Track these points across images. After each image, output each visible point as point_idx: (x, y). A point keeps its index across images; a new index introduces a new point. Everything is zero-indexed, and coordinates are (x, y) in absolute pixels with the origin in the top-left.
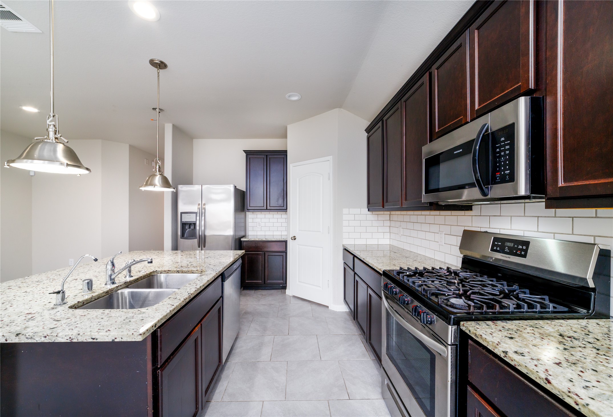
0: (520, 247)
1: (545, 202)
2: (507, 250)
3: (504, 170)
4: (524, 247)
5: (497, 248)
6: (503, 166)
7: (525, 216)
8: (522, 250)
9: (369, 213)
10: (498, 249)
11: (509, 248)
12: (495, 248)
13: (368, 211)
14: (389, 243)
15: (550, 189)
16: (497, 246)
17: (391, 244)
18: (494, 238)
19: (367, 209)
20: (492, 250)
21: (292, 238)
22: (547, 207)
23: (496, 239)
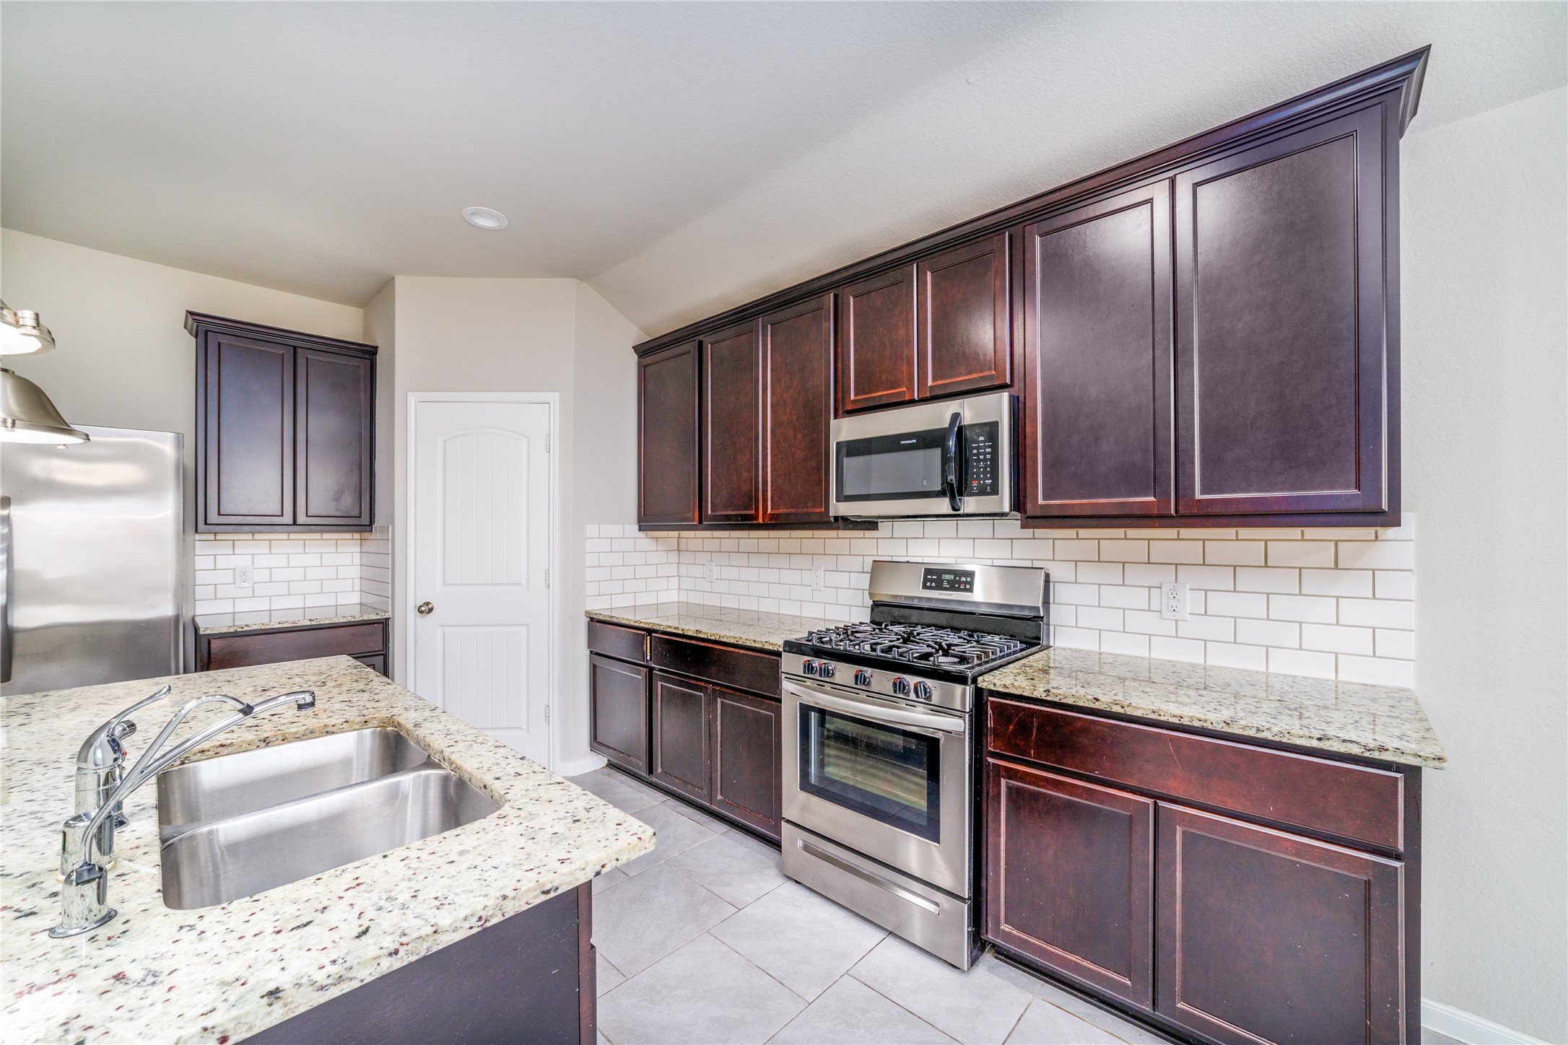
0: (963, 579)
1: (1022, 520)
2: (945, 585)
3: (984, 479)
4: (969, 579)
5: (931, 584)
6: (983, 473)
7: (957, 538)
8: (966, 583)
9: (641, 534)
10: (933, 584)
11: (949, 581)
12: (928, 584)
13: (640, 530)
14: (676, 600)
15: (1029, 506)
16: (931, 581)
17: (681, 600)
18: (925, 569)
19: (637, 527)
20: (925, 587)
21: (423, 609)
22: (1023, 527)
23: (928, 571)
